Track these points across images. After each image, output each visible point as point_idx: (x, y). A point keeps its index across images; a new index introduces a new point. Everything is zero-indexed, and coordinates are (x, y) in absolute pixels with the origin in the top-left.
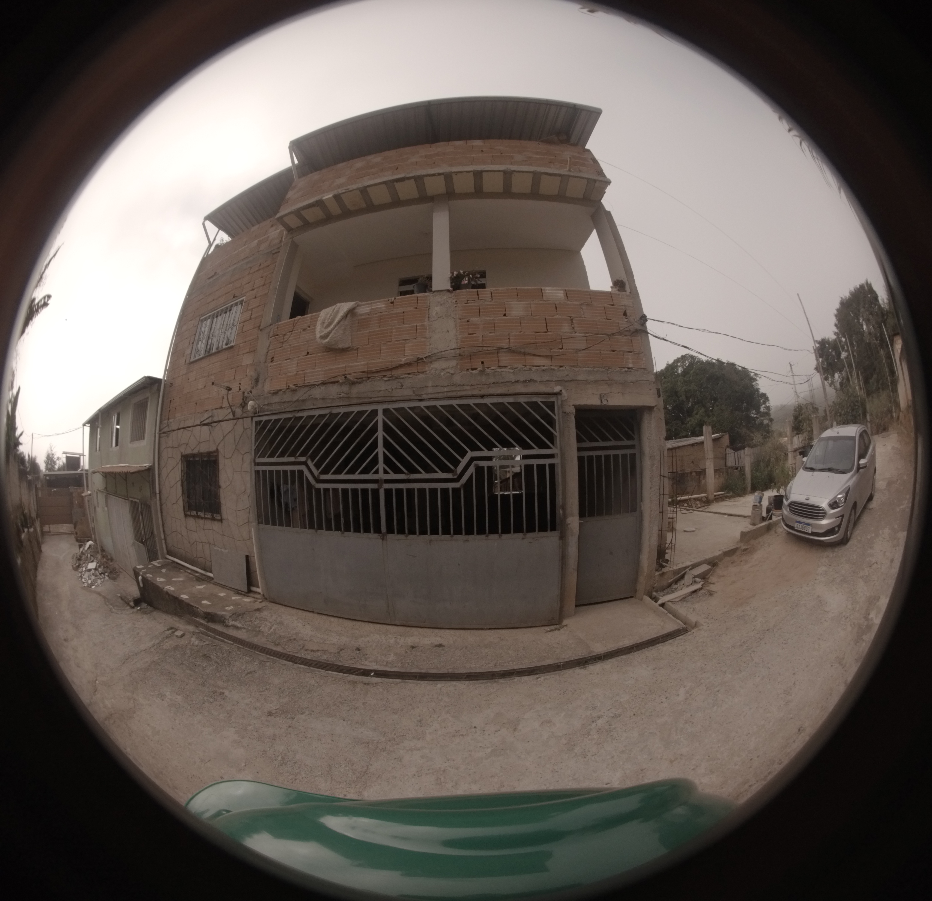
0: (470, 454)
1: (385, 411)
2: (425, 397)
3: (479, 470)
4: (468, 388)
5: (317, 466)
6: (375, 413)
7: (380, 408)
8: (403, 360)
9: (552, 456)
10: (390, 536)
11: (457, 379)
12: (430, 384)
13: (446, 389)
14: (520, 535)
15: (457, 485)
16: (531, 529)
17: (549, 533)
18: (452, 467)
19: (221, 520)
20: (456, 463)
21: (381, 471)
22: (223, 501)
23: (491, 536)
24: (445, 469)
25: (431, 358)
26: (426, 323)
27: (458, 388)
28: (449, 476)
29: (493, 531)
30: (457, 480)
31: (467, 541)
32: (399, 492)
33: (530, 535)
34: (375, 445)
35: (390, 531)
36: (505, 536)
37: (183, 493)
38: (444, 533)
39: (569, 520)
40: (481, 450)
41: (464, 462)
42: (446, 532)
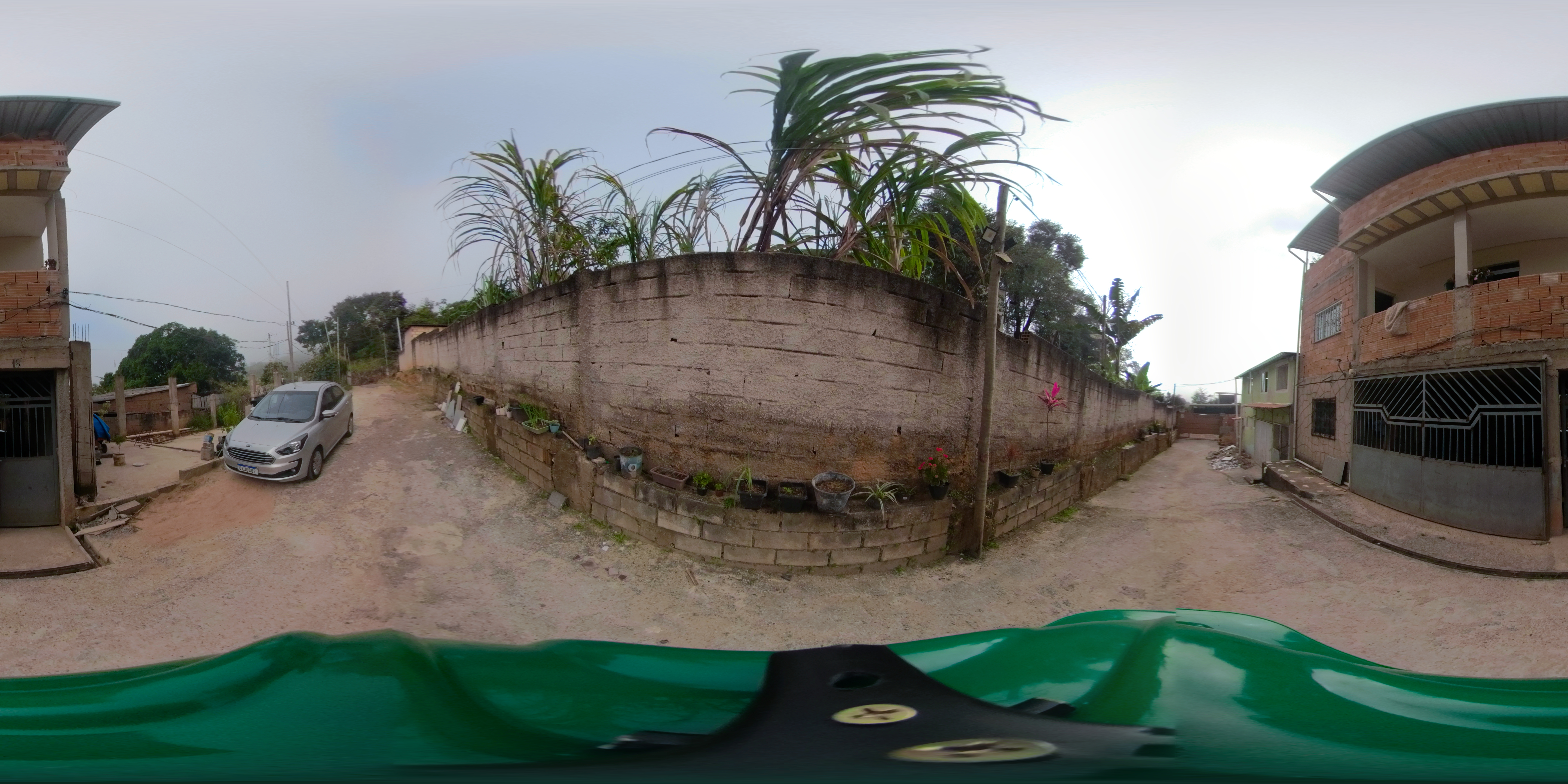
0: (1478, 406)
1: (1427, 376)
2: (1452, 366)
3: (1484, 418)
4: (1480, 358)
5: (1388, 410)
6: (1421, 377)
7: (1424, 374)
8: (1439, 340)
9: (1539, 410)
10: (1426, 459)
11: (1472, 353)
12: (1455, 357)
13: (1465, 360)
14: (1512, 468)
15: (1469, 428)
16: (1520, 464)
17: (1533, 469)
18: (1466, 415)
19: (1334, 440)
20: (1469, 412)
21: (1424, 415)
22: (1337, 428)
23: (1490, 466)
24: (1462, 417)
25: (1455, 339)
26: (1452, 313)
27: (1473, 359)
28: (1464, 421)
29: (1492, 462)
30: (1469, 424)
31: (1474, 467)
32: (1434, 429)
33: (1518, 468)
34: (1421, 398)
35: (1427, 455)
36: (1500, 467)
37: (1312, 421)
38: (1459, 461)
39: (1552, 460)
40: (1485, 404)
41: (1474, 412)
42: (1461, 460)
